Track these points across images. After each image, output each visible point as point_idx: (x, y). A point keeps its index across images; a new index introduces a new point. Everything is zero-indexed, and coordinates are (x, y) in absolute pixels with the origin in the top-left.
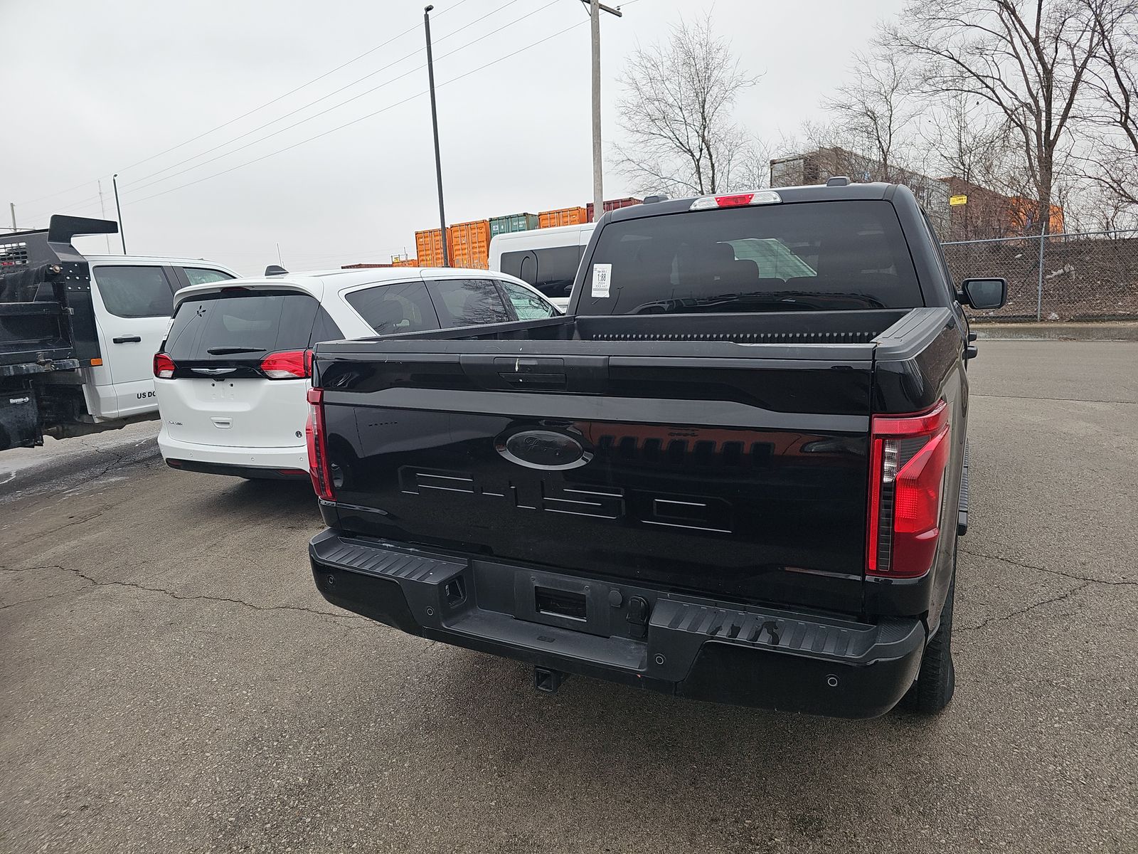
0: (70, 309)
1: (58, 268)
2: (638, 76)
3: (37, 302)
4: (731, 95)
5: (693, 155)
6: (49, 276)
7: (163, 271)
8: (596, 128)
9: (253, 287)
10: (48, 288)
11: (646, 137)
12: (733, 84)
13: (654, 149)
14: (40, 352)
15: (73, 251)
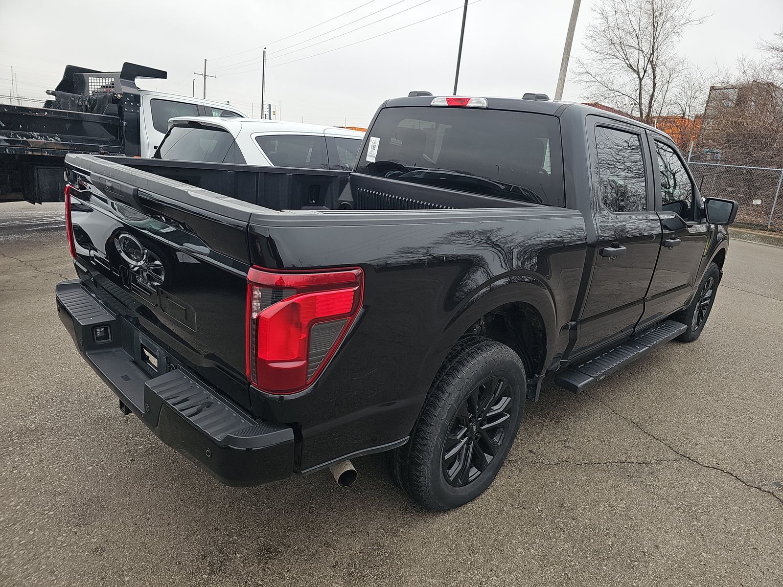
0: (125, 123)
1: (119, 96)
2: (608, 8)
3: (105, 115)
4: (679, 31)
5: (638, 74)
6: (115, 101)
7: (197, 108)
8: (568, 46)
9: (202, 122)
10: (115, 107)
11: (602, 56)
12: (682, 22)
13: (609, 67)
14: (101, 146)
15: (134, 86)
